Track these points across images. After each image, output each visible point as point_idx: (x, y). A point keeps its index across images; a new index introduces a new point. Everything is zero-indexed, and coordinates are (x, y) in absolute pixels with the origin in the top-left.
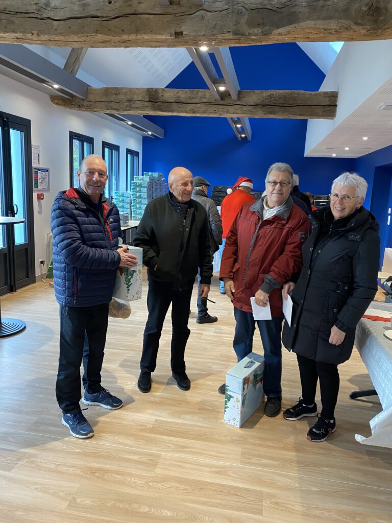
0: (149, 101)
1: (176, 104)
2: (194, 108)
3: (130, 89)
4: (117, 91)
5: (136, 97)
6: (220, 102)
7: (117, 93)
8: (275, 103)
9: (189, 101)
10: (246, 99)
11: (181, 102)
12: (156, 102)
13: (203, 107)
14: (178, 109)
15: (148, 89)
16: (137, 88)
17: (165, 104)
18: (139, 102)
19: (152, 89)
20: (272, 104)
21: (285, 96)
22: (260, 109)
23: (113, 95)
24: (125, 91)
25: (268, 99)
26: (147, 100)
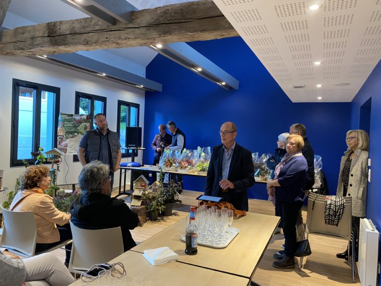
0: (48, 36)
1: (71, 36)
2: (87, 39)
3: (34, 26)
4: (24, 30)
5: (37, 34)
6: (112, 28)
7: (24, 32)
8: (170, 20)
9: (83, 31)
10: (139, 20)
11: (76, 34)
12: (54, 37)
13: (95, 36)
14: (72, 41)
15: (48, 23)
16: (39, 25)
17: (62, 38)
18: (39, 39)
19: (51, 23)
20: (167, 22)
21: (182, 10)
22: (154, 29)
23: (20, 34)
24: (30, 29)
25: (162, 16)
26: (46, 35)
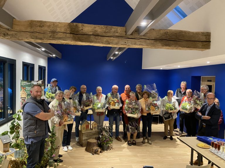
0: (70, 33)
1: (94, 36)
2: (109, 41)
3: (54, 23)
4: (41, 24)
5: (58, 30)
6: (129, 36)
7: (42, 25)
9: (104, 34)
10: (148, 35)
11: (98, 35)
12: (77, 34)
13: (116, 40)
14: (95, 40)
16: (59, 23)
17: (85, 36)
20: (168, 39)
21: (176, 34)
23: (37, 27)
24: (49, 24)
25: (164, 35)
26: (68, 32)
